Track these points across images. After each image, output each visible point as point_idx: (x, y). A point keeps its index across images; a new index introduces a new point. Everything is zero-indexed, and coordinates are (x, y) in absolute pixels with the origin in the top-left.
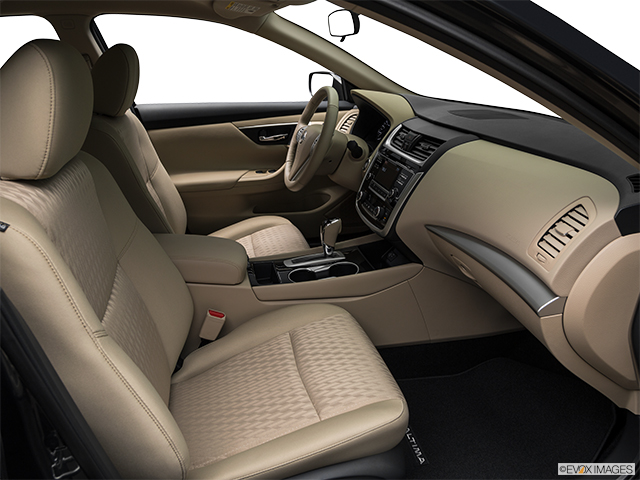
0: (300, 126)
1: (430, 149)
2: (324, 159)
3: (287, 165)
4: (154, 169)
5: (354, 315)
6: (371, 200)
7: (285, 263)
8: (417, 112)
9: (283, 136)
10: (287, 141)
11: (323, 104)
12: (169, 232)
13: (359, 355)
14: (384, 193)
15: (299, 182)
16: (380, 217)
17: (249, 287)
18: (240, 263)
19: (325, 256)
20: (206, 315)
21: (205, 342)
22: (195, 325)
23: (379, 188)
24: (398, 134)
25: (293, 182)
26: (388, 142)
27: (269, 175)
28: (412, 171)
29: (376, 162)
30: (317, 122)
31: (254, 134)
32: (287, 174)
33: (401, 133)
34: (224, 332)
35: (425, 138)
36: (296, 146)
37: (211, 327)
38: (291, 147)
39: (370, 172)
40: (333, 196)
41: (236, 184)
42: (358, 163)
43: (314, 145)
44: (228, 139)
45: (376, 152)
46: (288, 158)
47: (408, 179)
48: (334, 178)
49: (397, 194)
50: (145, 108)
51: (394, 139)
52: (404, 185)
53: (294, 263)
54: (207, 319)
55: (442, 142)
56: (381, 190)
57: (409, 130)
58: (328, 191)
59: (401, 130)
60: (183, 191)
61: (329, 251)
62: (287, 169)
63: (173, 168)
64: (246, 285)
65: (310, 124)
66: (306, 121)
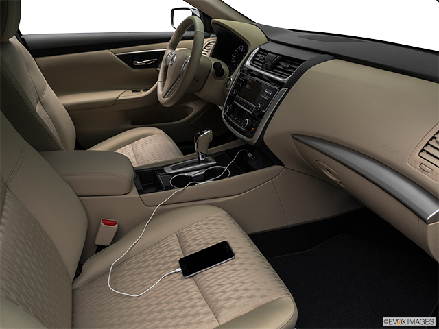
0: (169, 51)
1: (290, 68)
2: (194, 79)
3: (159, 84)
4: (43, 91)
5: (230, 214)
6: (237, 113)
7: (165, 169)
8: (270, 38)
9: (153, 61)
10: (157, 65)
11: (187, 33)
12: (60, 149)
13: (243, 253)
14: (250, 107)
15: (172, 99)
16: (249, 128)
17: (137, 196)
18: (128, 175)
19: (199, 162)
20: (99, 225)
21: (100, 248)
22: (90, 234)
23: (244, 103)
24: (256, 56)
25: (166, 99)
26: (248, 63)
27: (143, 94)
28: (276, 87)
29: (238, 80)
30: (184, 48)
31: (129, 59)
32: (160, 92)
33: (260, 55)
34: (117, 238)
35: (284, 58)
36: (166, 69)
37: (105, 234)
38: (161, 70)
39: (234, 88)
40: (195, 108)
41: (116, 102)
42: (221, 82)
43: (184, 68)
44: (106, 64)
45: (237, 72)
46: (160, 79)
47: (273, 95)
48: (200, 95)
49: (263, 108)
50: (31, 38)
51: (253, 60)
52: (270, 100)
53: (173, 169)
54: (101, 228)
55: (302, 61)
56: (247, 104)
57: (267, 52)
58: (191, 105)
59: (258, 53)
60: (71, 109)
61: (203, 157)
62: (160, 88)
63: (60, 91)
64: (134, 193)
65: (177, 49)
66: (174, 47)
